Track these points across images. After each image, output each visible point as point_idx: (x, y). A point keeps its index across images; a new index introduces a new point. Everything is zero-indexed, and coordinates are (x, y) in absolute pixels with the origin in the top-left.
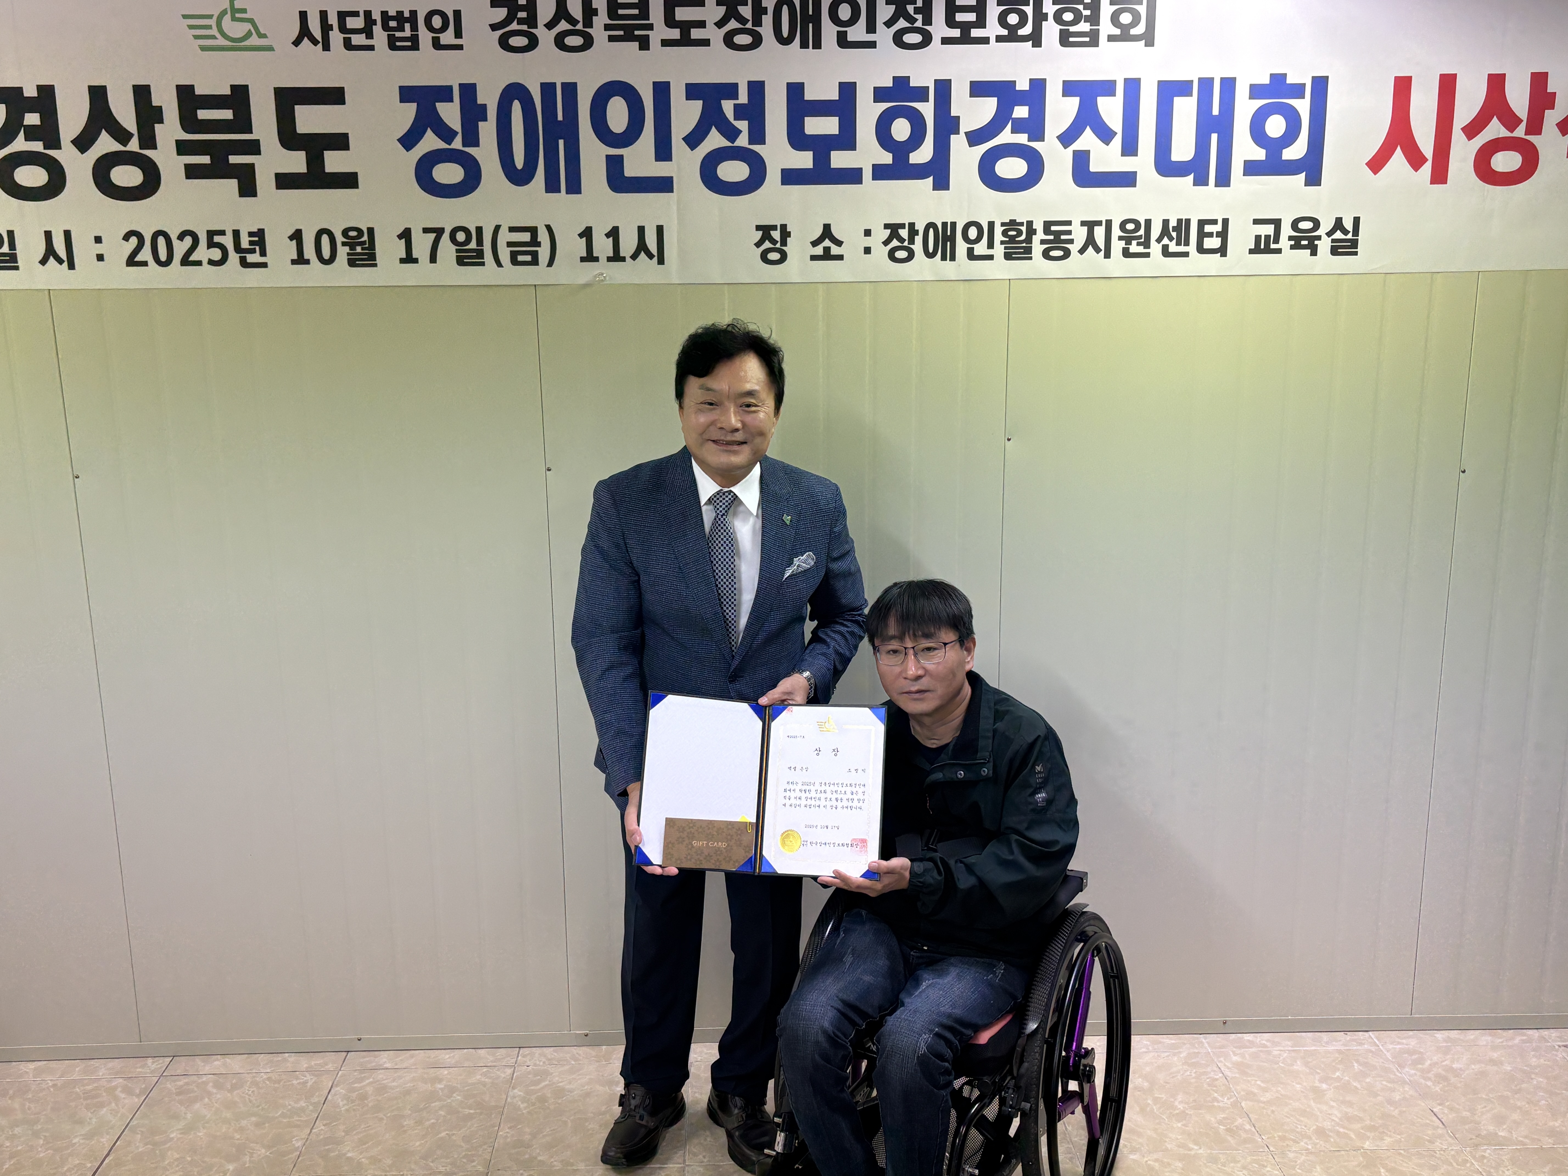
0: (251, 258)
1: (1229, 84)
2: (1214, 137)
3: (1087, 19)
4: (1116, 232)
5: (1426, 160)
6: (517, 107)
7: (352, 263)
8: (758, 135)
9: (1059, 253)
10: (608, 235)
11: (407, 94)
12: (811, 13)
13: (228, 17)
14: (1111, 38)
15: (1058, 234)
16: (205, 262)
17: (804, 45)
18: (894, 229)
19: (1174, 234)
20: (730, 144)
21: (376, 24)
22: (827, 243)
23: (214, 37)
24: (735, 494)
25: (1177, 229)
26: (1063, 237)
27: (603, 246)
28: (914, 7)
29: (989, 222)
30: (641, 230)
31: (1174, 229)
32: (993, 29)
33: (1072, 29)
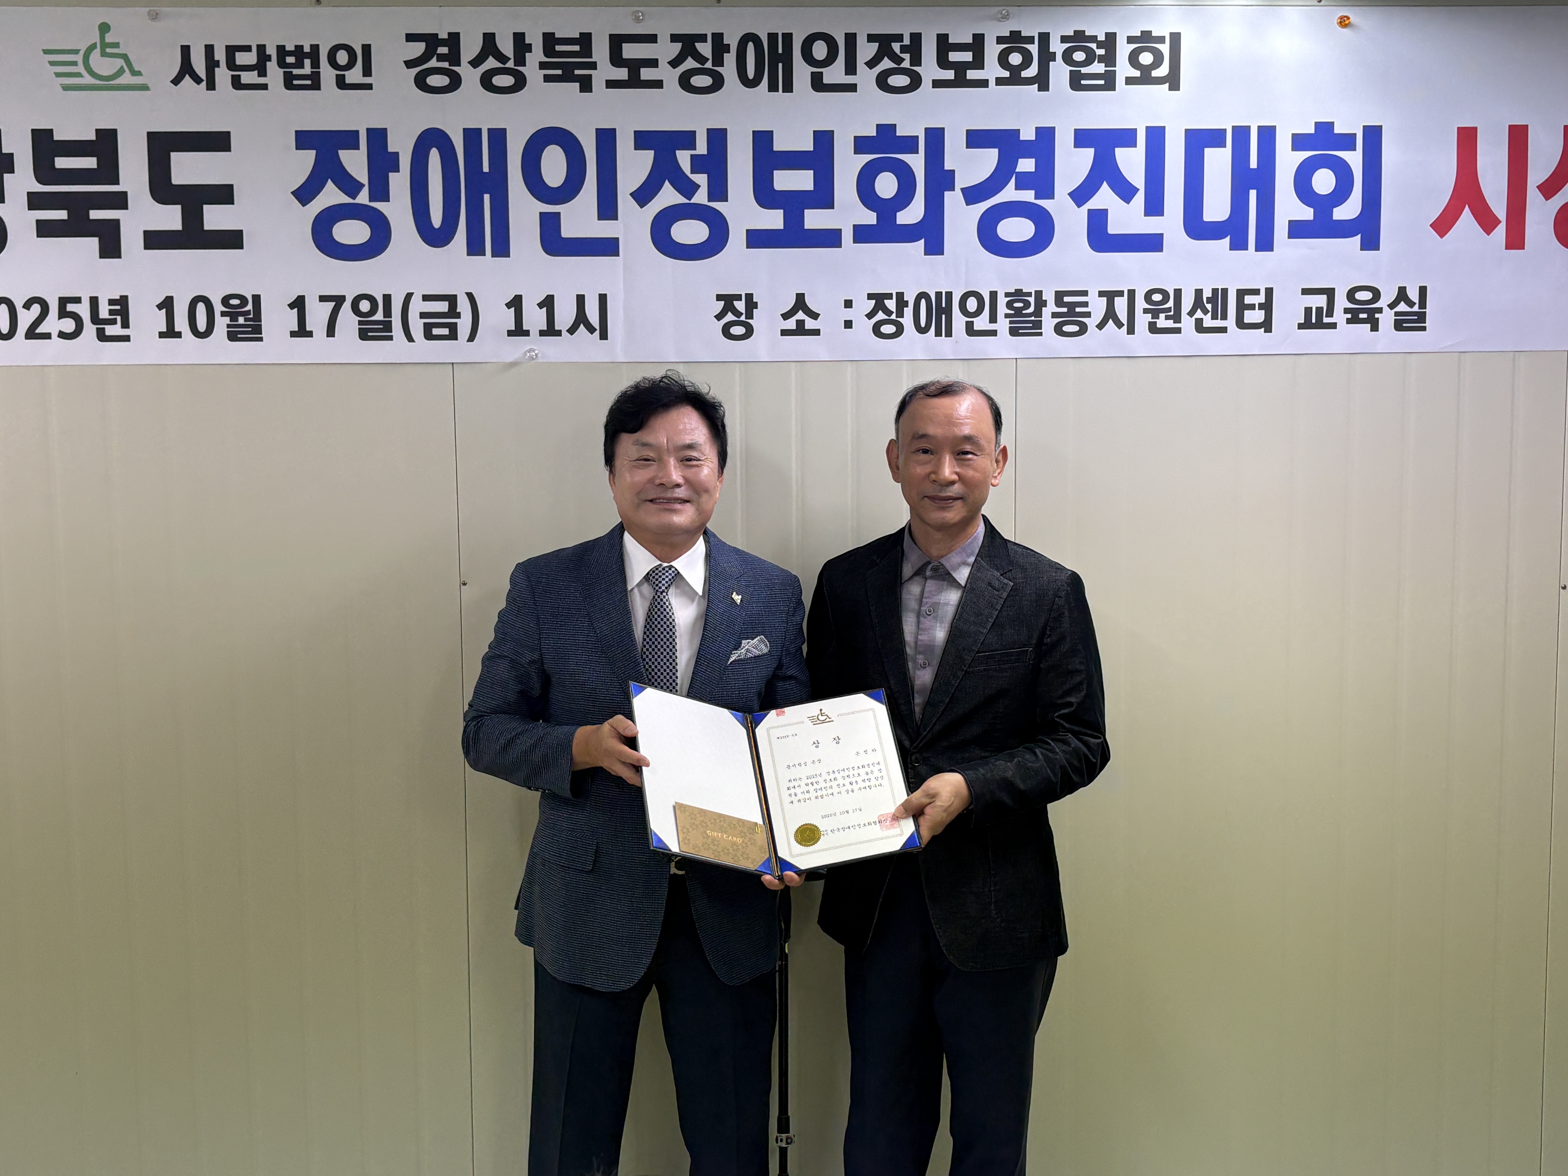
0: (111, 330)
1: (1268, 134)
2: (1253, 194)
3: (1101, 59)
4: (1141, 304)
5: (1499, 222)
6: (434, 156)
7: (232, 337)
8: (719, 191)
9: (1075, 328)
10: (541, 305)
11: (304, 140)
12: (780, 51)
13: (97, 51)
14: (1130, 81)
15: (1072, 306)
16: (54, 335)
17: (773, 87)
18: (879, 299)
19: (1209, 307)
20: (684, 201)
21: (270, 60)
22: (800, 315)
23: (79, 75)
24: (676, 570)
25: (1212, 300)
26: (1078, 310)
27: (534, 318)
28: (901, 46)
29: (991, 292)
30: (581, 300)
31: (1209, 300)
32: (992, 70)
33: (1084, 70)
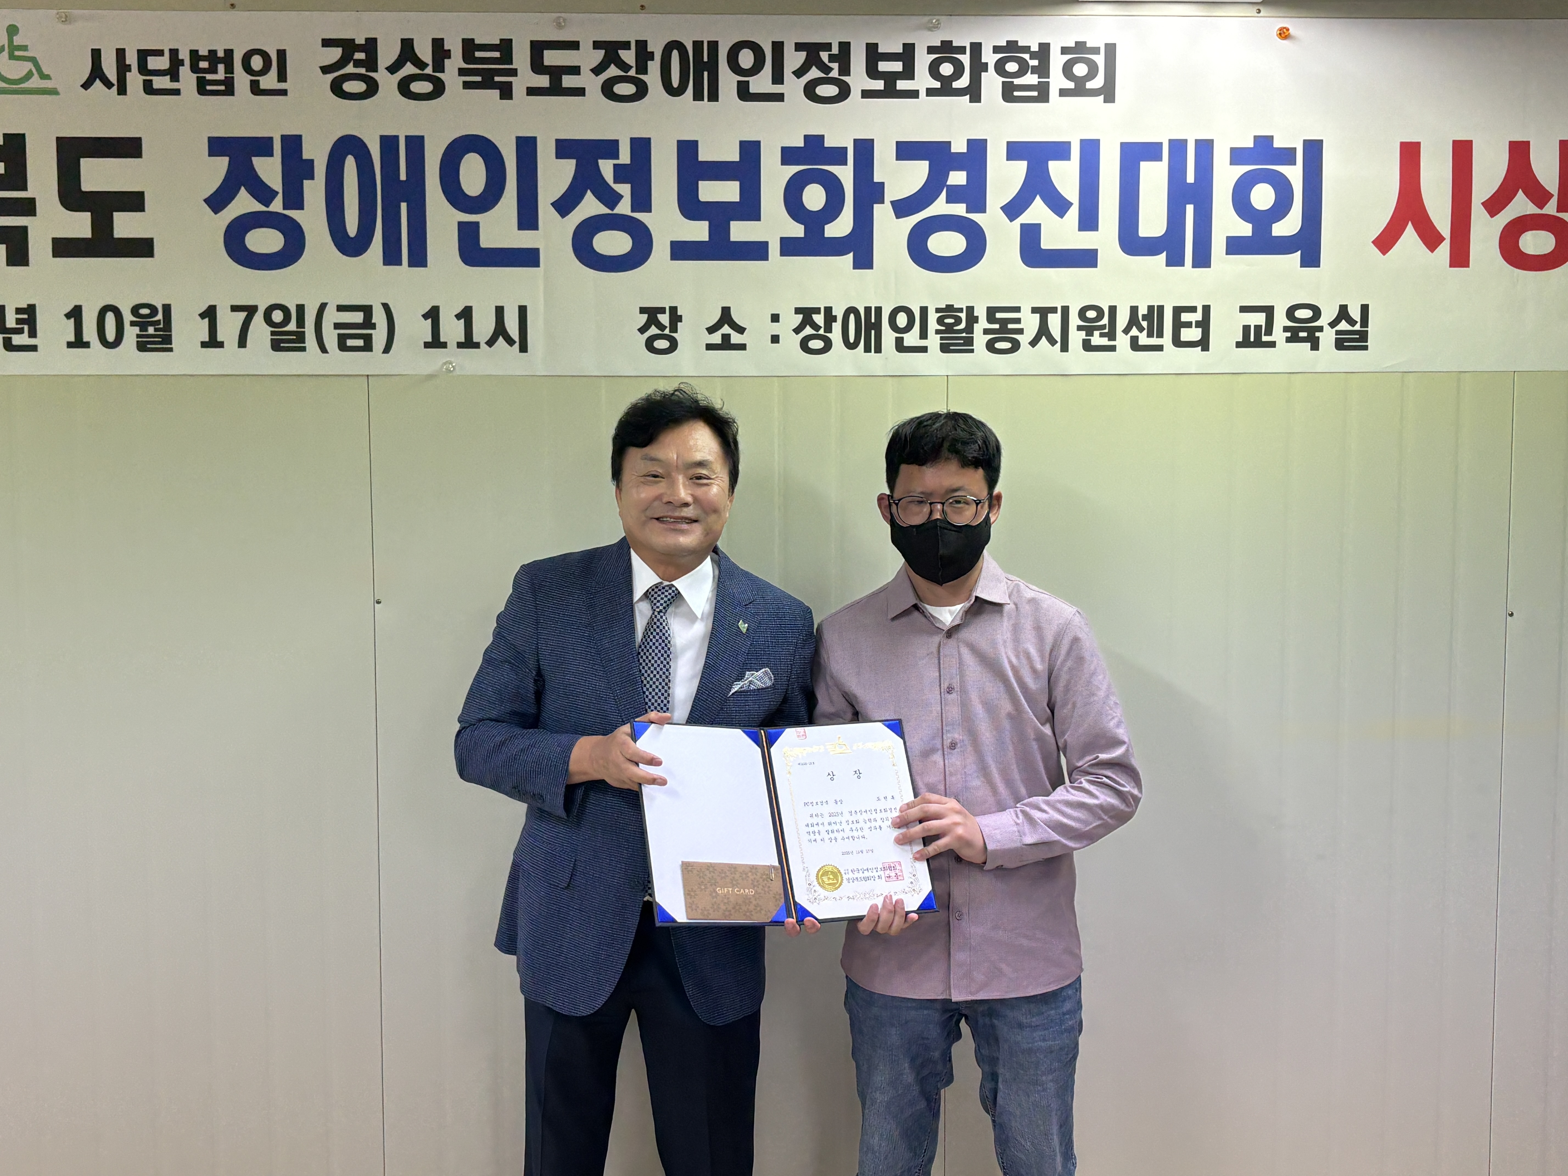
0: (17, 340)
1: (1205, 148)
2: (1190, 209)
3: (1034, 70)
4: (1074, 321)
5: (1443, 239)
6: (350, 164)
7: (142, 347)
8: (642, 201)
9: (1006, 345)
10: (458, 317)
11: (217, 146)
12: (706, 59)
13: (5, 54)
14: (1063, 93)
15: (1004, 322)
17: (698, 96)
18: (807, 314)
19: (1144, 324)
20: (607, 211)
21: (183, 65)
22: (726, 329)
24: (677, 589)
25: (1148, 317)
26: (1010, 326)
27: (452, 330)
28: (829, 55)
29: (921, 307)
30: (500, 311)
31: (1145, 317)
32: (923, 80)
33: (1017, 81)
